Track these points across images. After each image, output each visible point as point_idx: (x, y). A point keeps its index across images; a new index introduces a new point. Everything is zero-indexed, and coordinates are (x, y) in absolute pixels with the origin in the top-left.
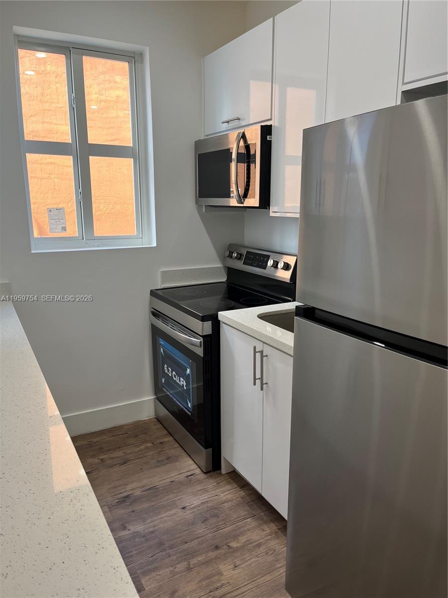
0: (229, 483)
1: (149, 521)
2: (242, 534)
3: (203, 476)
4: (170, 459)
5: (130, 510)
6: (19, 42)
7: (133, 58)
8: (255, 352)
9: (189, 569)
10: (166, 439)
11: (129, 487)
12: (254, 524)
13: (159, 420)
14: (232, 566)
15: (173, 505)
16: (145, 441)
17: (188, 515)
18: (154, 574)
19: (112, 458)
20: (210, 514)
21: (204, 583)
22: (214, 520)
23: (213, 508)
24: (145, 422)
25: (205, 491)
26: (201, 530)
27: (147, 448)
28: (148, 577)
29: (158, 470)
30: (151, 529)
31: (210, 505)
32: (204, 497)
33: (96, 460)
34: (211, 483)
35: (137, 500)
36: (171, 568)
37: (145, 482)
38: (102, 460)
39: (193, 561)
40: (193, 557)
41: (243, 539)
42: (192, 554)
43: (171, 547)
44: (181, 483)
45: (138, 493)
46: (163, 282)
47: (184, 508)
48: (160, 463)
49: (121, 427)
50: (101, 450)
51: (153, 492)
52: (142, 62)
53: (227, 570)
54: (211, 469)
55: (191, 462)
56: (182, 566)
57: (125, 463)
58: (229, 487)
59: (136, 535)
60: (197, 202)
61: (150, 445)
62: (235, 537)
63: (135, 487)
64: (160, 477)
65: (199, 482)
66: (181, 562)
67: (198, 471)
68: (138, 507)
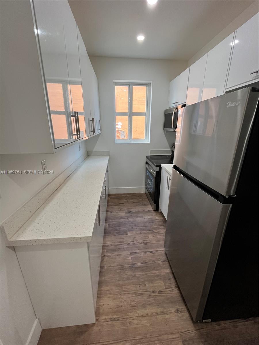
0: (160, 215)
1: (134, 219)
2: (158, 229)
3: (153, 211)
4: (145, 205)
5: (130, 215)
6: (116, 84)
7: (148, 85)
8: (168, 178)
9: (140, 233)
10: (146, 199)
11: (133, 209)
12: (163, 227)
13: (146, 193)
14: (152, 236)
15: (142, 217)
16: (140, 199)
17: (145, 220)
18: (131, 232)
19: (130, 201)
20: (152, 222)
21: (143, 238)
22: (151, 223)
23: (153, 220)
24: (142, 194)
25: (152, 215)
26: (147, 225)
27: (140, 200)
28: (129, 232)
29: (141, 207)
30: (134, 221)
31: (152, 219)
32: (151, 217)
33: (126, 201)
34: (154, 214)
35: (133, 213)
36: (136, 232)
37: (136, 209)
38: (128, 201)
39: (142, 232)
40: (143, 231)
41: (158, 230)
42: (143, 230)
43: (138, 227)
44: (146, 211)
45: (134, 211)
46: (151, 154)
47: (145, 218)
48: (142, 205)
49: (135, 193)
50: (128, 198)
51: (138, 212)
52: (150, 86)
53: (150, 237)
54: (155, 210)
55: (151, 207)
56: (139, 232)
57: (133, 203)
58: (159, 216)
59: (130, 221)
60: (164, 129)
61: (141, 200)
62: (156, 229)
63: (133, 210)
64: (141, 209)
65: (151, 212)
66: (139, 231)
67: (152, 210)
68: (132, 215)
